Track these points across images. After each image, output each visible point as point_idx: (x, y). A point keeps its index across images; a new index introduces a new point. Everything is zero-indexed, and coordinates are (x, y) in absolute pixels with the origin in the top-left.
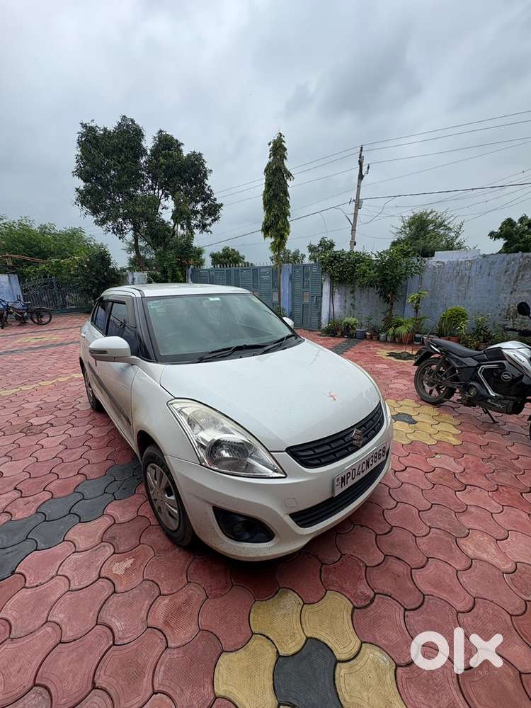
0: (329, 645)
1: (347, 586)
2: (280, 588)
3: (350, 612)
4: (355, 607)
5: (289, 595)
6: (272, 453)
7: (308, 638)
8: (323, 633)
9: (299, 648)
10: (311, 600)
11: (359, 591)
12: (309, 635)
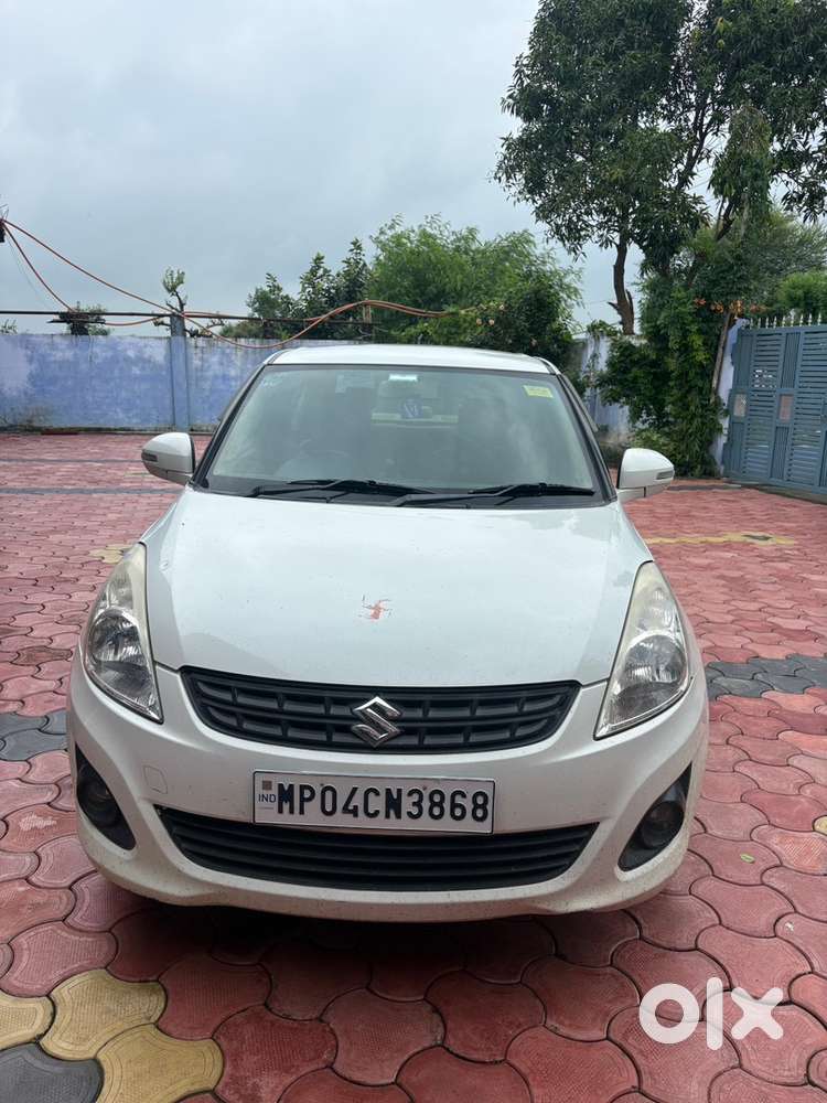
0: (105, 1089)
1: (250, 1061)
2: (157, 981)
3: (197, 1087)
4: (213, 1092)
5: (154, 998)
6: (157, 667)
7: (95, 1060)
8: (118, 1072)
9: (68, 1056)
10: (171, 1028)
11: (257, 1080)
12: (101, 1057)
